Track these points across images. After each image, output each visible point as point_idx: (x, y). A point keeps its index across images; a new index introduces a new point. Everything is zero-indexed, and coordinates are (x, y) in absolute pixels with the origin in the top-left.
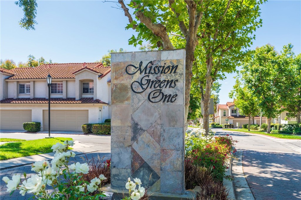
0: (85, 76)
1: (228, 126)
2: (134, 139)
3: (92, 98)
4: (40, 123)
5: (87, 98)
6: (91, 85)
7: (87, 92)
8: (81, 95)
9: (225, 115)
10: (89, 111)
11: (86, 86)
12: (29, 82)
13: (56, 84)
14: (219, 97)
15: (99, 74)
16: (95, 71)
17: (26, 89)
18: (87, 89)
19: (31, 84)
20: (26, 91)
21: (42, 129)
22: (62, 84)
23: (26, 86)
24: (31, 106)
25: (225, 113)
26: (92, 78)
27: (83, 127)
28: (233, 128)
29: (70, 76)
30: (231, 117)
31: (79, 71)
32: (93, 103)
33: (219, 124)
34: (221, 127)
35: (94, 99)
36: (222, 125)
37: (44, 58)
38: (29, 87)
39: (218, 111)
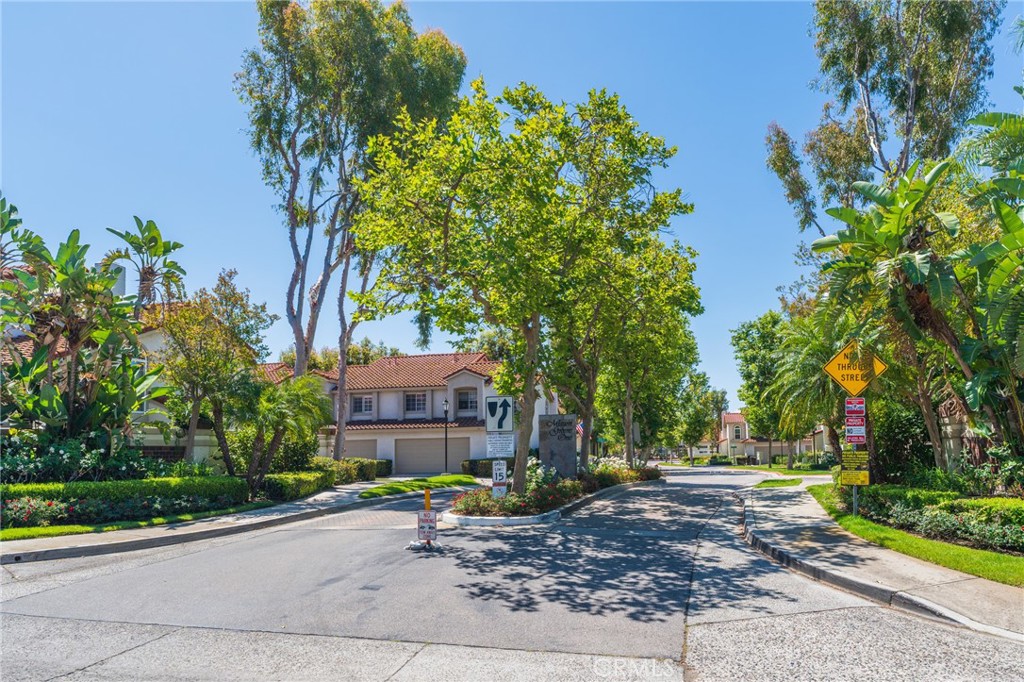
0: (464, 382)
1: (744, 459)
2: (551, 459)
3: (475, 418)
4: (391, 461)
5: (466, 418)
6: (471, 397)
7: (466, 407)
8: (456, 413)
9: (738, 437)
10: (471, 440)
11: (463, 398)
12: (370, 393)
13: (414, 396)
14: (727, 397)
15: (486, 378)
16: (480, 374)
17: (363, 404)
18: (466, 403)
19: (374, 397)
20: (363, 408)
21: (394, 472)
22: (424, 395)
23: (364, 401)
24: (376, 433)
25: (737, 431)
26: (474, 386)
27: (463, 465)
28: (754, 464)
29: (438, 383)
30: (750, 440)
31: (454, 373)
32: (478, 425)
33: (726, 457)
34: (729, 464)
35: (479, 419)
36: (731, 458)
37: (370, 339)
38: (370, 402)
39: (725, 427)
